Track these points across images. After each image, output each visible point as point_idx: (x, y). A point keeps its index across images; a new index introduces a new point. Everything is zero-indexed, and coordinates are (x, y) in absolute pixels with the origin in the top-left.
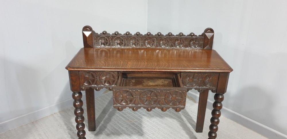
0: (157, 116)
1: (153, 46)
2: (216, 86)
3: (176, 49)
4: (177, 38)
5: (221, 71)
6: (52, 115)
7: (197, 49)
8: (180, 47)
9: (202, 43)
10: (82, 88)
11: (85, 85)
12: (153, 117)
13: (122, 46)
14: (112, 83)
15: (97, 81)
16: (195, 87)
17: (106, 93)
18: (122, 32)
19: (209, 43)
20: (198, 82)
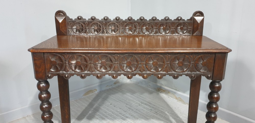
0: (142, 118)
1: (135, 33)
2: (212, 71)
3: (162, 36)
4: (162, 23)
5: (218, 51)
6: (24, 118)
7: (185, 36)
8: (166, 33)
9: (191, 28)
10: (48, 75)
11: (52, 71)
12: (138, 119)
13: (100, 33)
14: (84, 69)
15: (66, 67)
16: (186, 72)
17: (87, 96)
18: (100, 17)
19: (199, 27)
20: (190, 66)
